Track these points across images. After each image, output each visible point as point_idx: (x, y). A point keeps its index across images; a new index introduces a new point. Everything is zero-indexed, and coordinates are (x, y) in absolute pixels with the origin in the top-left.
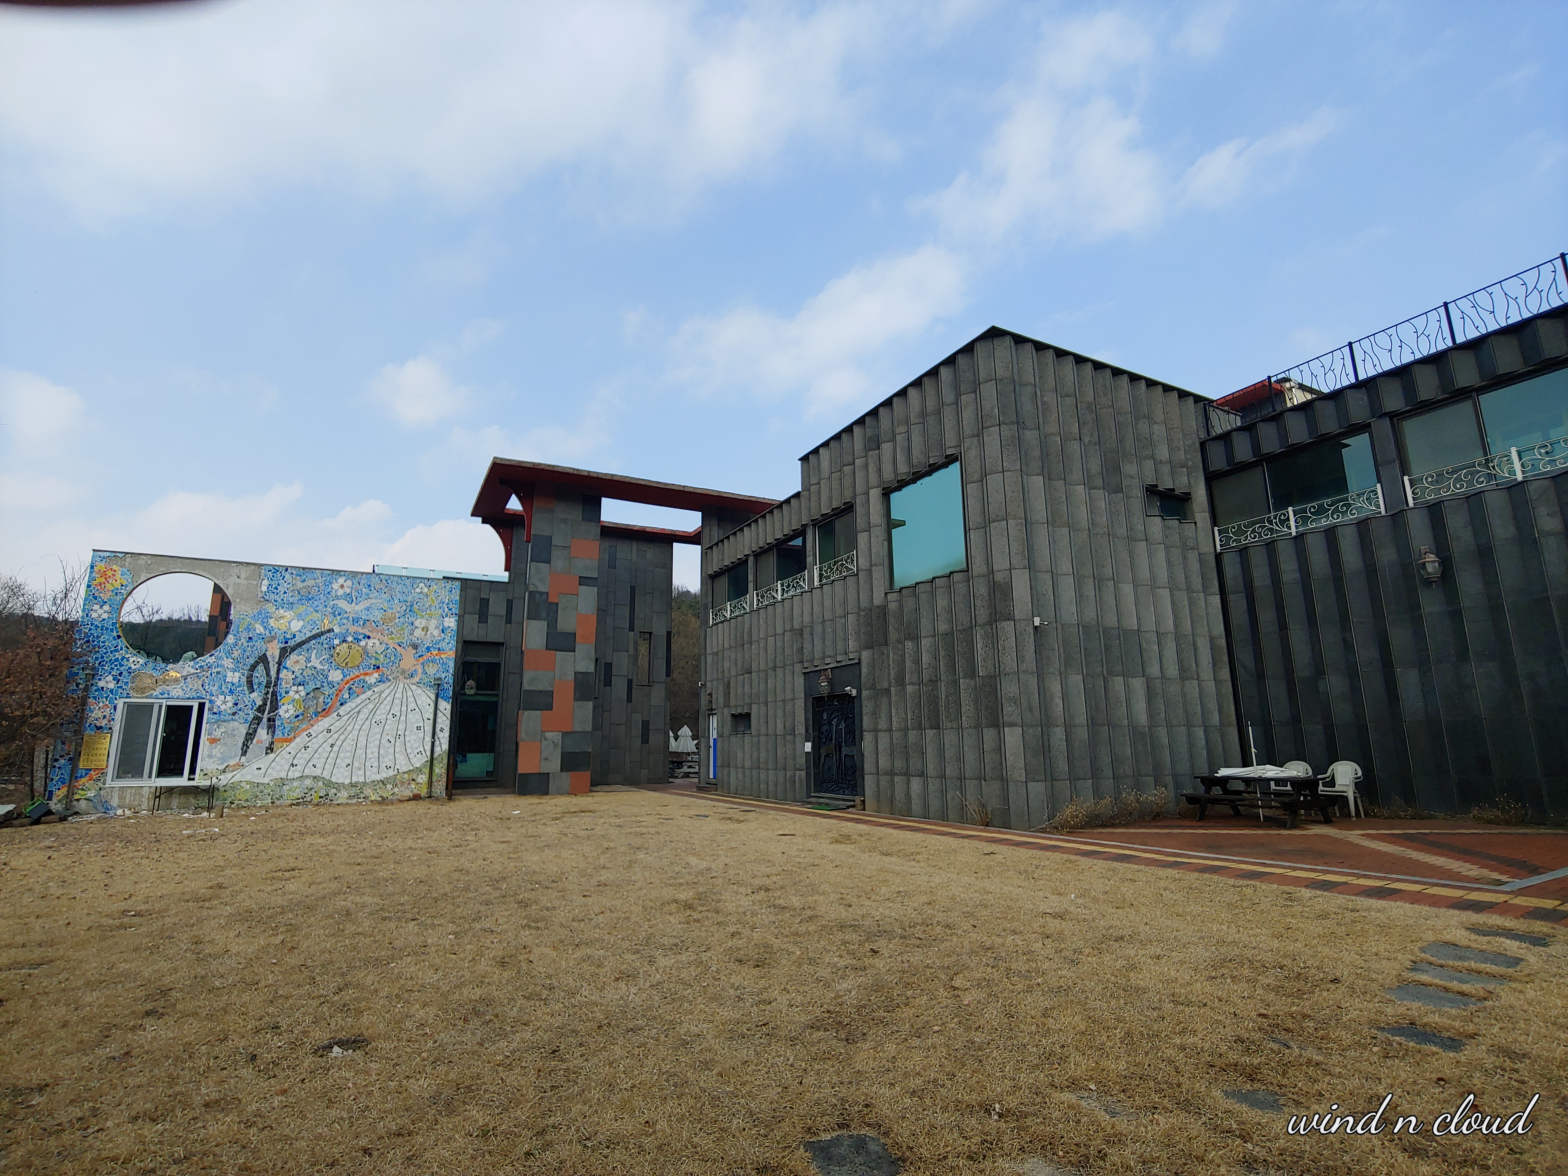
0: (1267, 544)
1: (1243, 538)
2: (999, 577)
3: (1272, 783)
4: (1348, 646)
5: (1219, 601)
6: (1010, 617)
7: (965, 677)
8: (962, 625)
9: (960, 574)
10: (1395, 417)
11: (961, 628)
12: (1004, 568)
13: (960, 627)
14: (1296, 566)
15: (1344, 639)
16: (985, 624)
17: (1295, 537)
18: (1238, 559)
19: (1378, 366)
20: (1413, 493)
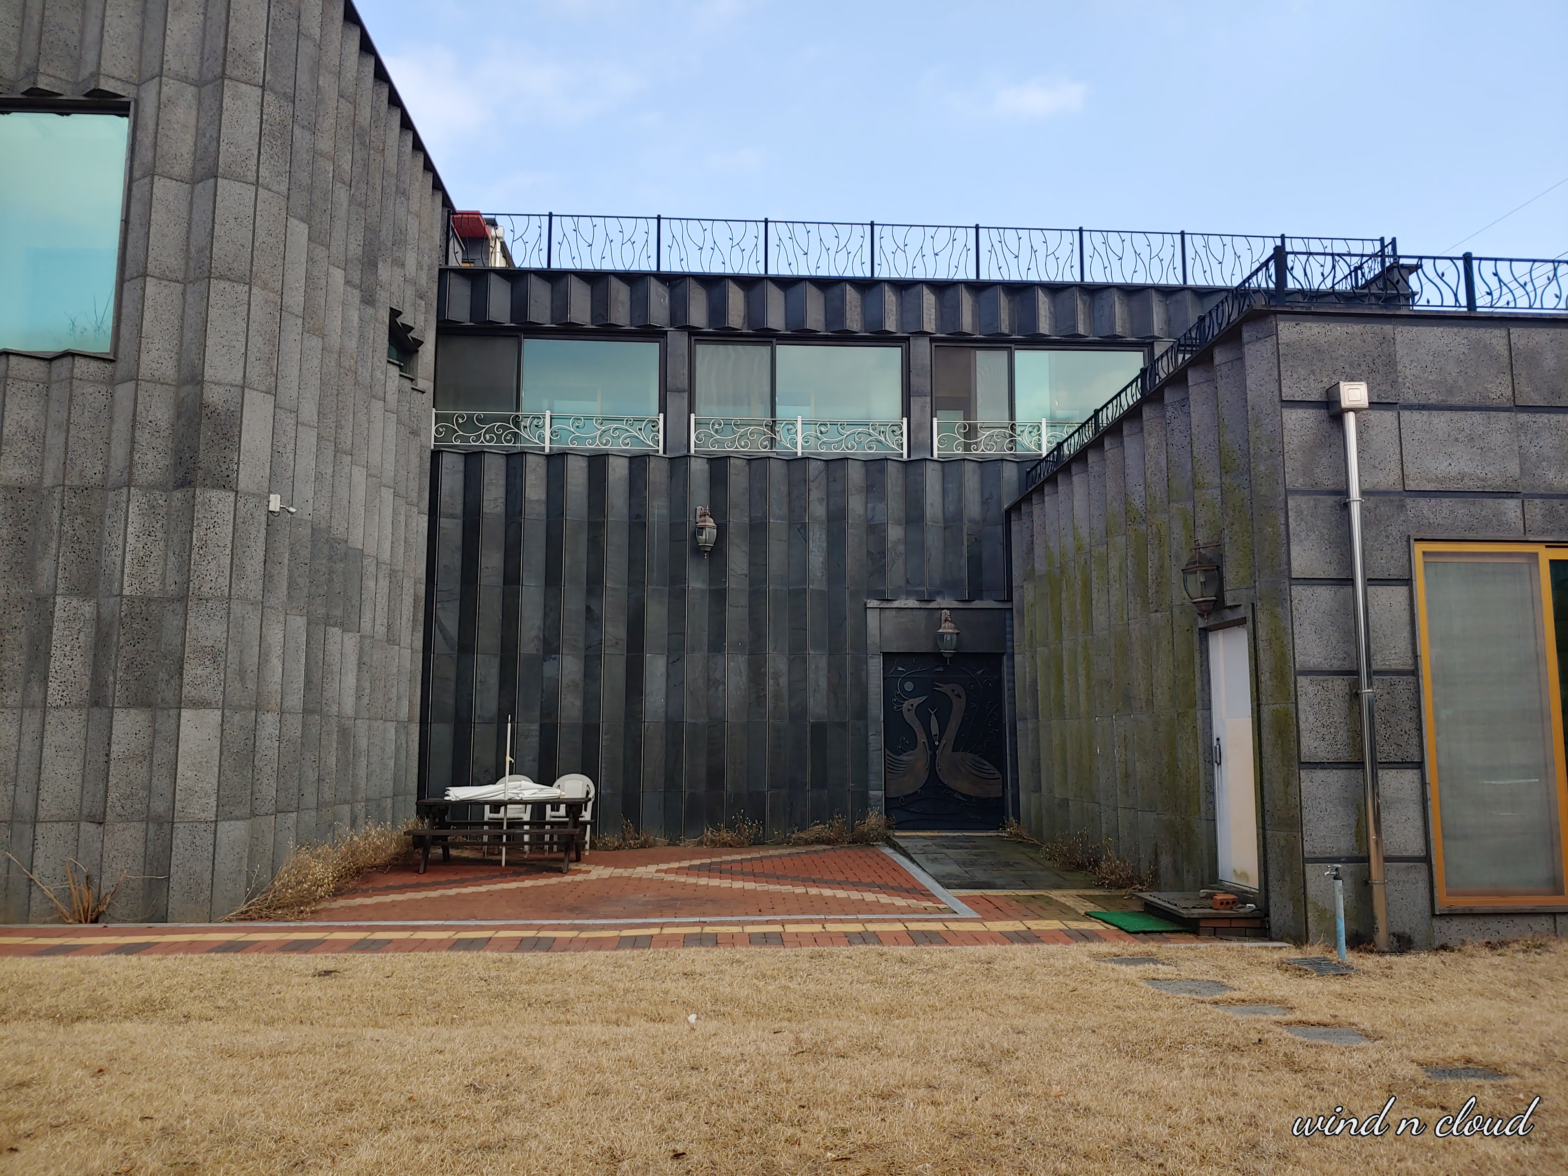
0: (508, 456)
1: (472, 436)
2: (214, 395)
3: (487, 808)
4: (592, 617)
5: (426, 525)
6: (227, 483)
7: (71, 592)
8: (81, 476)
9: (94, 364)
10: (695, 334)
11: (77, 482)
12: (229, 379)
13: (73, 480)
14: (543, 497)
15: (588, 609)
16: (151, 487)
17: (548, 456)
18: (461, 466)
19: (684, 263)
20: (697, 438)
